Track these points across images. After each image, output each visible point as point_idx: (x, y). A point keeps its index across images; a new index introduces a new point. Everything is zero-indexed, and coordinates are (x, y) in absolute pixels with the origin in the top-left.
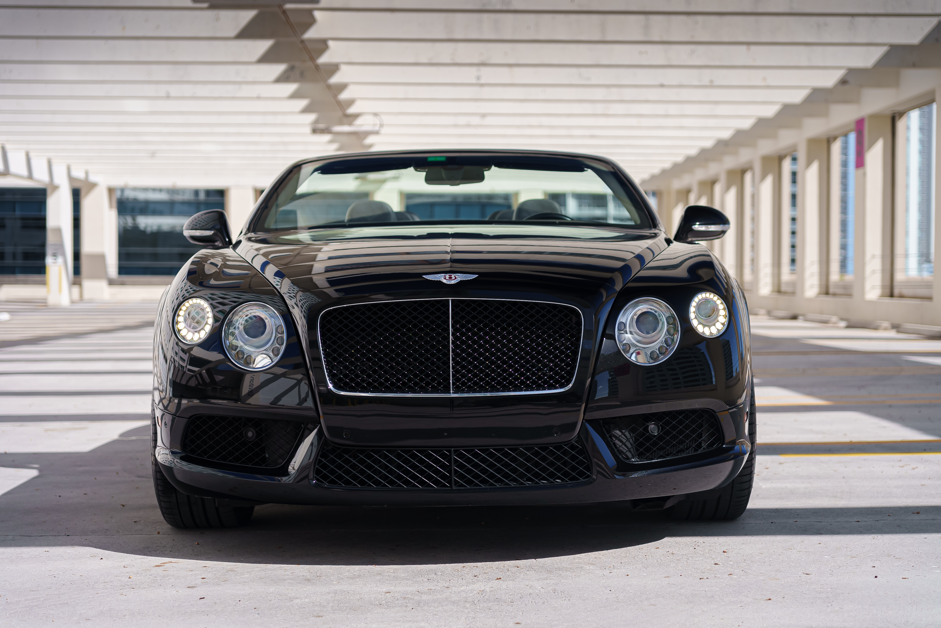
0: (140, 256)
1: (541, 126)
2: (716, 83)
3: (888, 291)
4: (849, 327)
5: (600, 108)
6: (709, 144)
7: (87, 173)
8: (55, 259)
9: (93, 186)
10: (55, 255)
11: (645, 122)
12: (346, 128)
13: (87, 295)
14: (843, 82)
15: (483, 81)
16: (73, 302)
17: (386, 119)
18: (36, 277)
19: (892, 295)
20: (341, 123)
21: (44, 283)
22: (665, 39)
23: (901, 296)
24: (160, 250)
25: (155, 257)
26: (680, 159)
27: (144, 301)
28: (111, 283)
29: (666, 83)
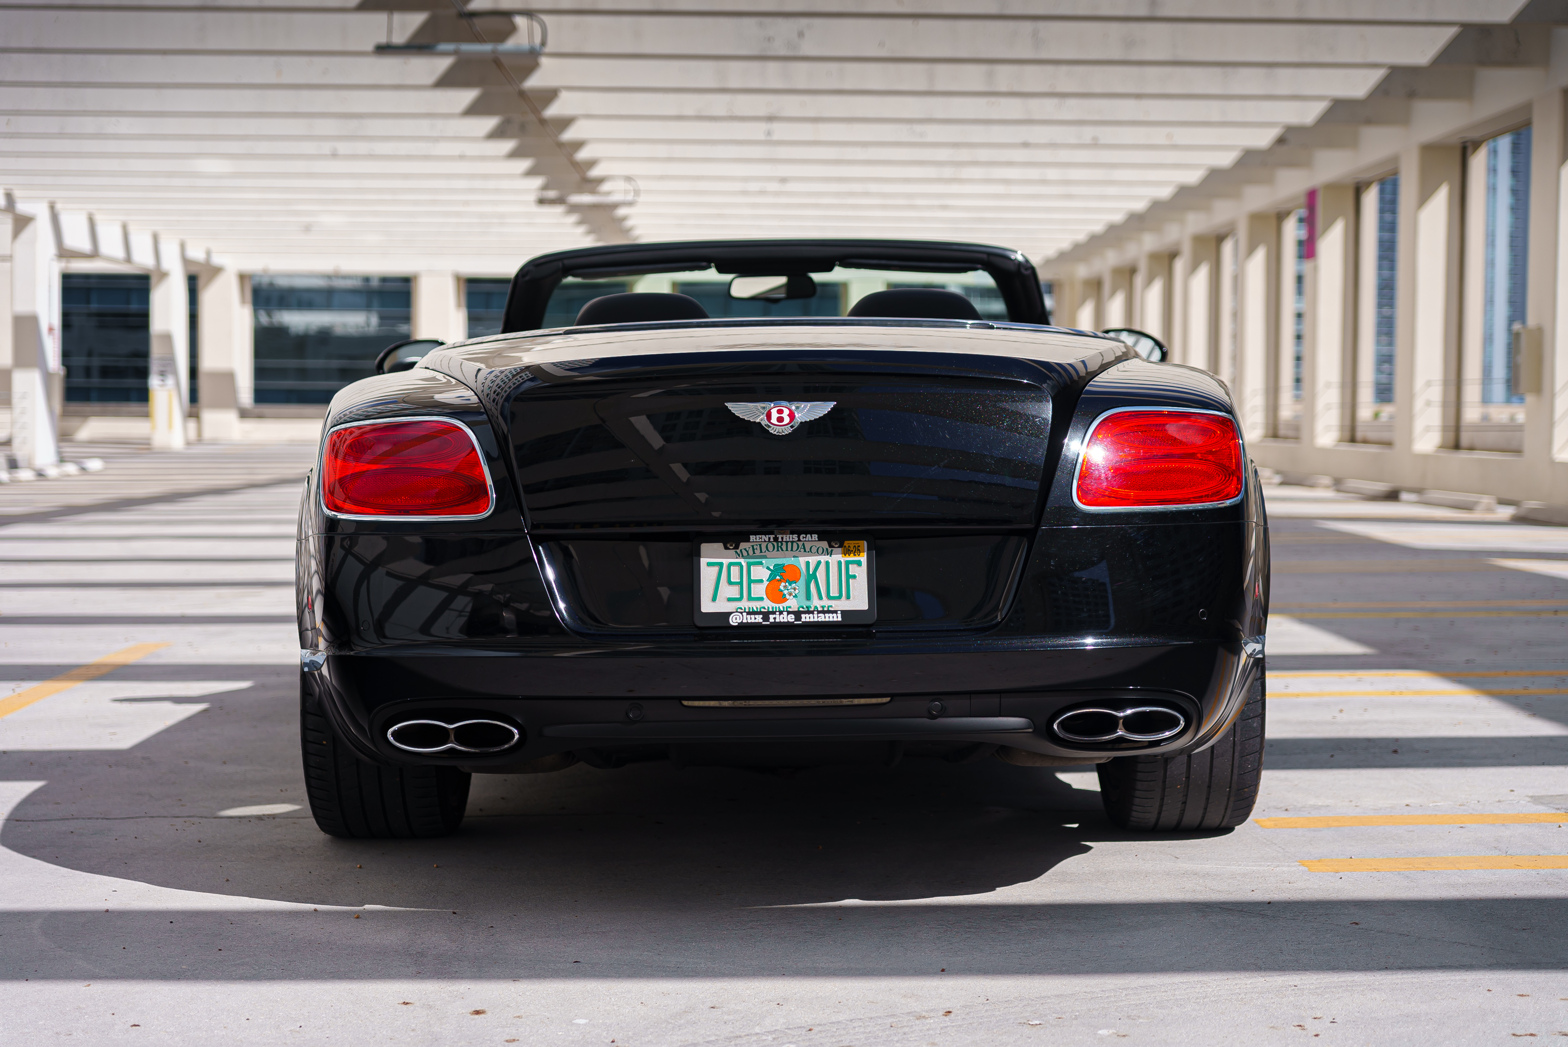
0: (281, 373)
1: (866, 194)
2: (1102, 141)
3: (1347, 435)
5: (948, 172)
6: (1118, 218)
7: (208, 253)
8: (163, 380)
9: (216, 271)
10: (162, 374)
11: (1015, 190)
12: (586, 199)
13: (207, 434)
15: (775, 137)
16: (188, 443)
17: (642, 185)
18: (134, 407)
19: (1353, 440)
20: (580, 190)
21: (146, 415)
22: (1017, 88)
23: (1365, 441)
24: (311, 363)
25: (303, 373)
26: (1081, 237)
27: (292, 443)
28: (244, 414)
29: (1031, 140)
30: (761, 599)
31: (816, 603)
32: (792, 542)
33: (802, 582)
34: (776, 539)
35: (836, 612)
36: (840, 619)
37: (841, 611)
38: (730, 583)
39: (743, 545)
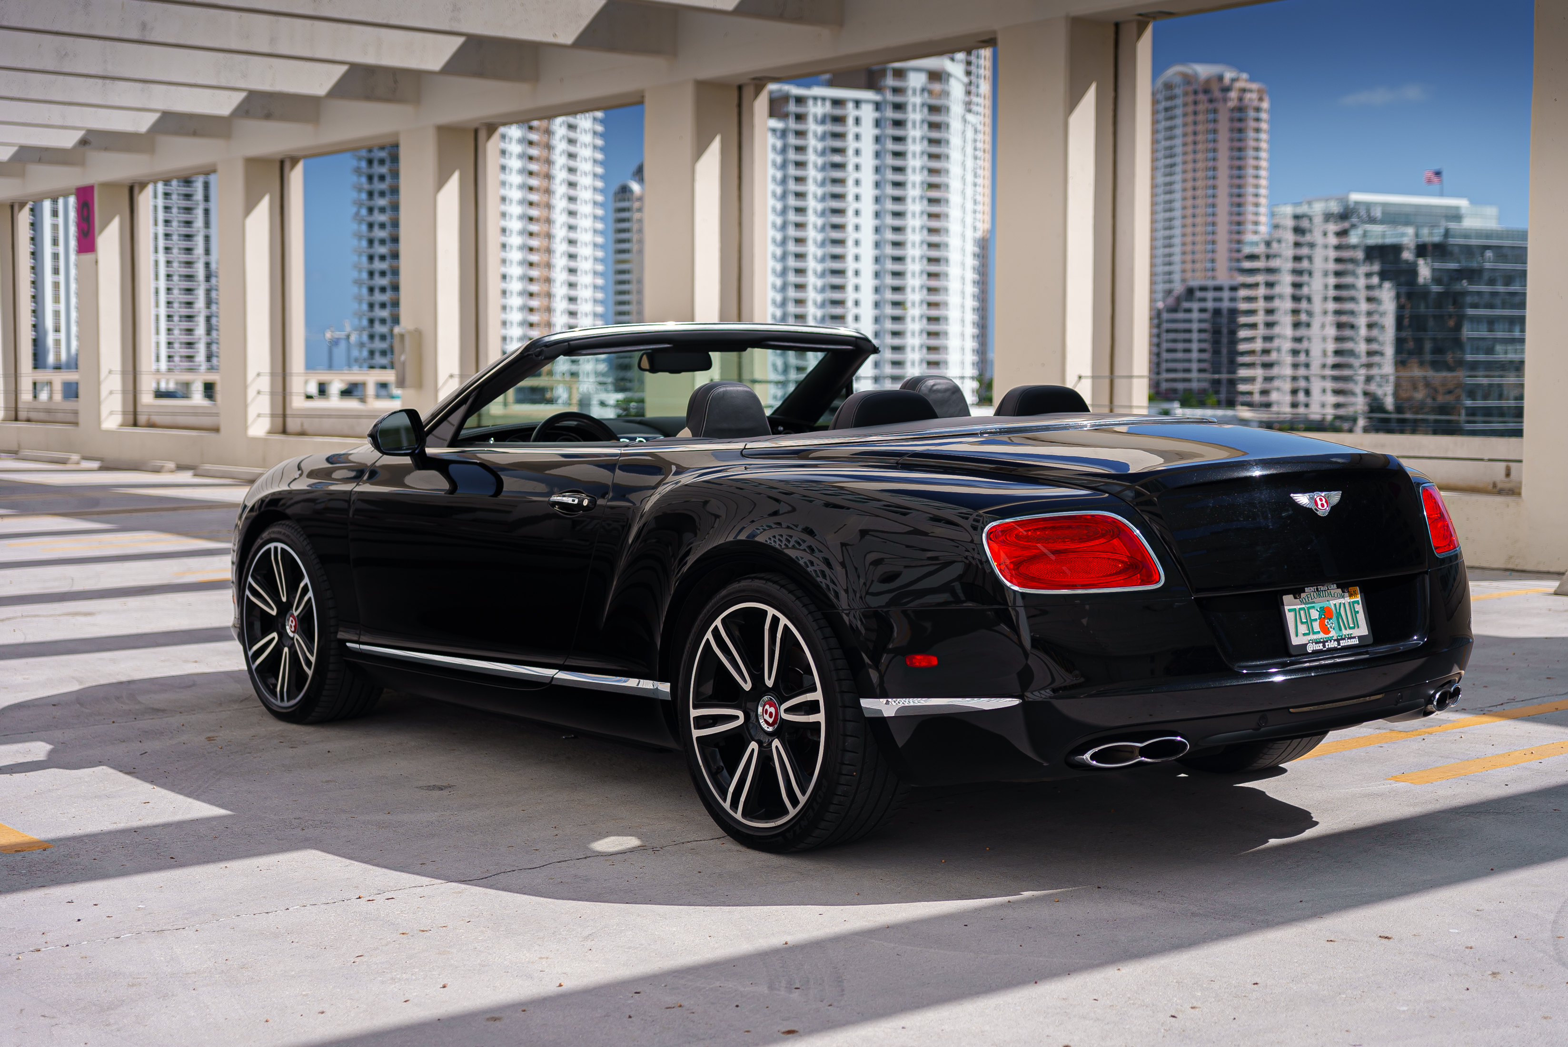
3: (130, 418)
4: (102, 469)
14: (83, 143)
19: (135, 424)
30: (1319, 632)
31: (1345, 632)
32: (1325, 591)
33: (1334, 618)
34: (1317, 589)
35: (1354, 637)
36: (1358, 642)
37: (1358, 637)
38: (1302, 623)
39: (1303, 595)
